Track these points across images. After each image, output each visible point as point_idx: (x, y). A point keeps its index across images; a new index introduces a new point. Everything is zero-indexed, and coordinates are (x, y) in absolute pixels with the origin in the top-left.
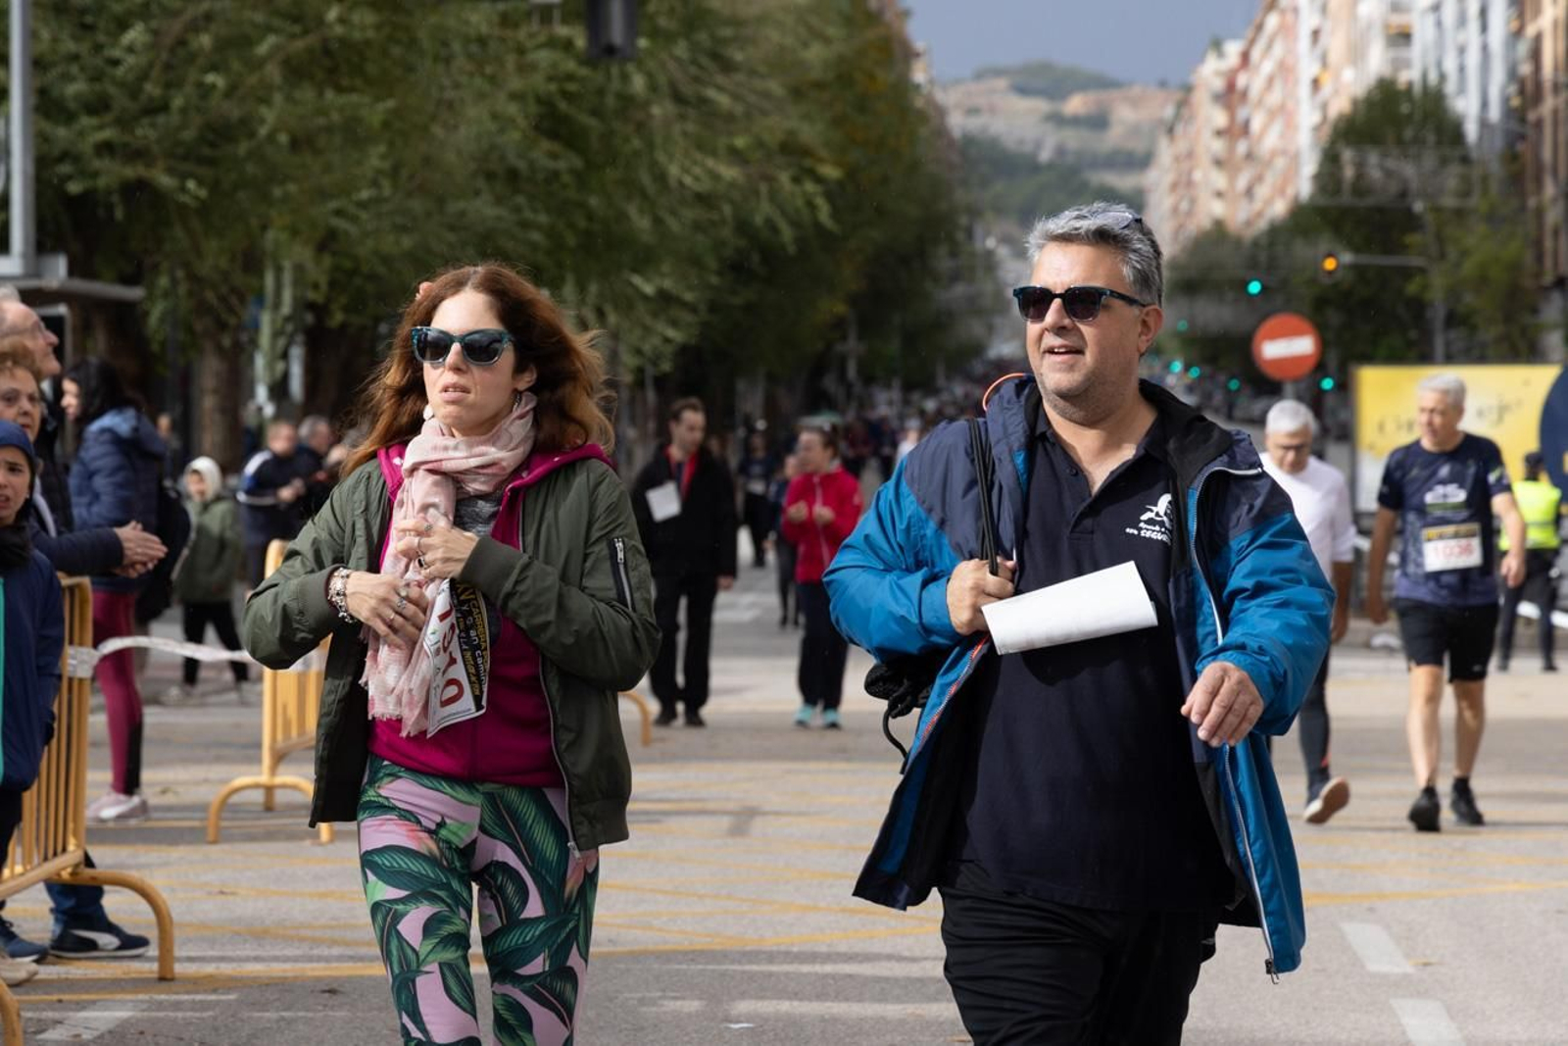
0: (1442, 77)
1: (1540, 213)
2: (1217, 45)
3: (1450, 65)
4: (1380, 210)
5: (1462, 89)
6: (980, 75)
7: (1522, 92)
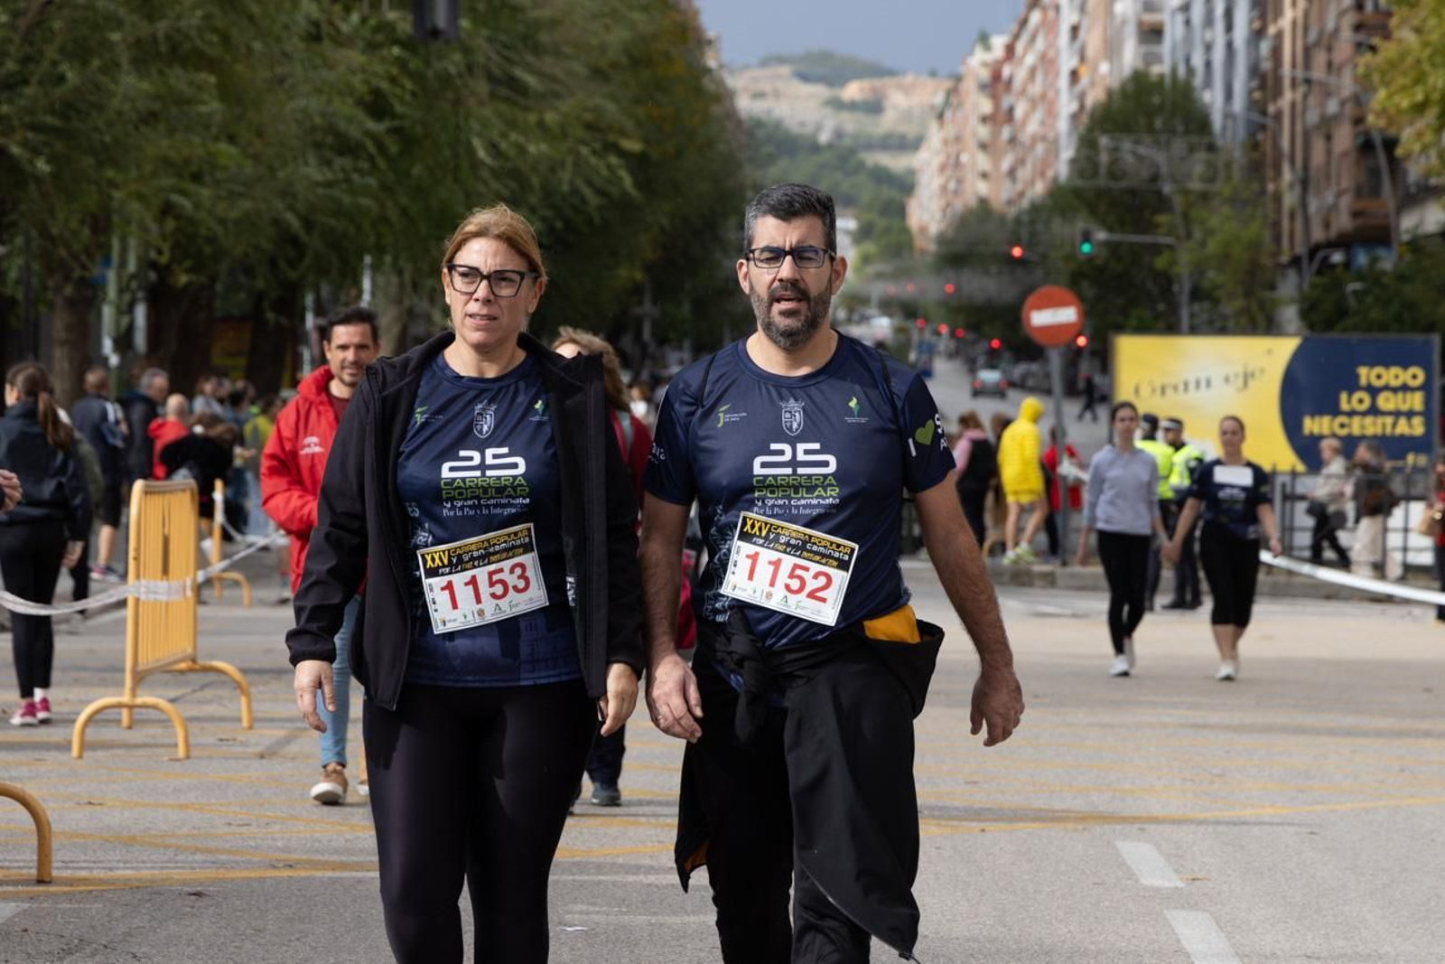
0: (1191, 71)
1: (1278, 198)
2: (984, 39)
3: (1198, 61)
4: (1133, 192)
5: (1208, 83)
6: (765, 63)
7: (1262, 87)
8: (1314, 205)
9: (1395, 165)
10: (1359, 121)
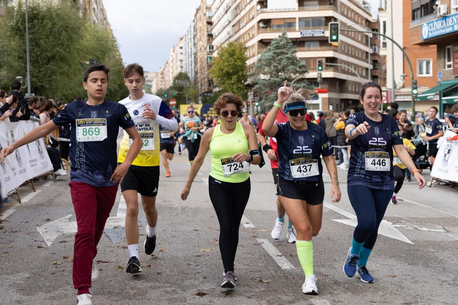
0: (187, 72)
1: (198, 87)
2: (160, 68)
3: (188, 70)
4: (180, 87)
5: (189, 73)
7: (196, 73)
8: (203, 88)
9: (213, 83)
10: (208, 77)
